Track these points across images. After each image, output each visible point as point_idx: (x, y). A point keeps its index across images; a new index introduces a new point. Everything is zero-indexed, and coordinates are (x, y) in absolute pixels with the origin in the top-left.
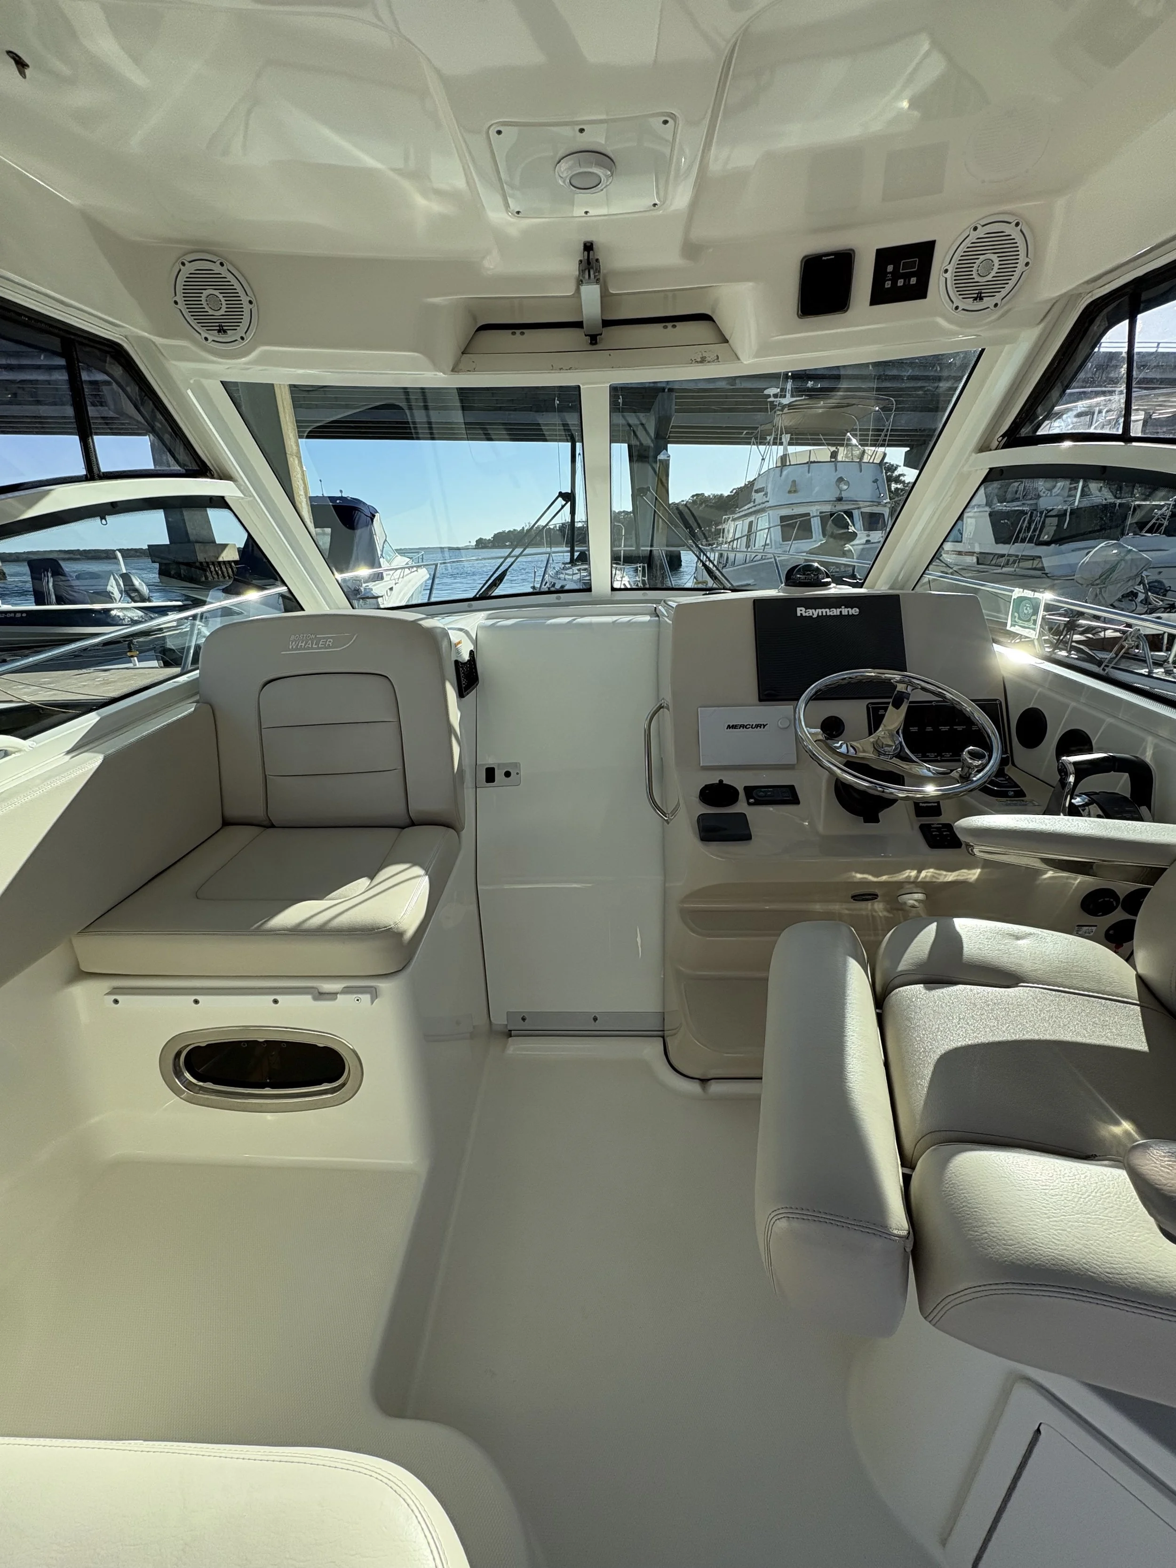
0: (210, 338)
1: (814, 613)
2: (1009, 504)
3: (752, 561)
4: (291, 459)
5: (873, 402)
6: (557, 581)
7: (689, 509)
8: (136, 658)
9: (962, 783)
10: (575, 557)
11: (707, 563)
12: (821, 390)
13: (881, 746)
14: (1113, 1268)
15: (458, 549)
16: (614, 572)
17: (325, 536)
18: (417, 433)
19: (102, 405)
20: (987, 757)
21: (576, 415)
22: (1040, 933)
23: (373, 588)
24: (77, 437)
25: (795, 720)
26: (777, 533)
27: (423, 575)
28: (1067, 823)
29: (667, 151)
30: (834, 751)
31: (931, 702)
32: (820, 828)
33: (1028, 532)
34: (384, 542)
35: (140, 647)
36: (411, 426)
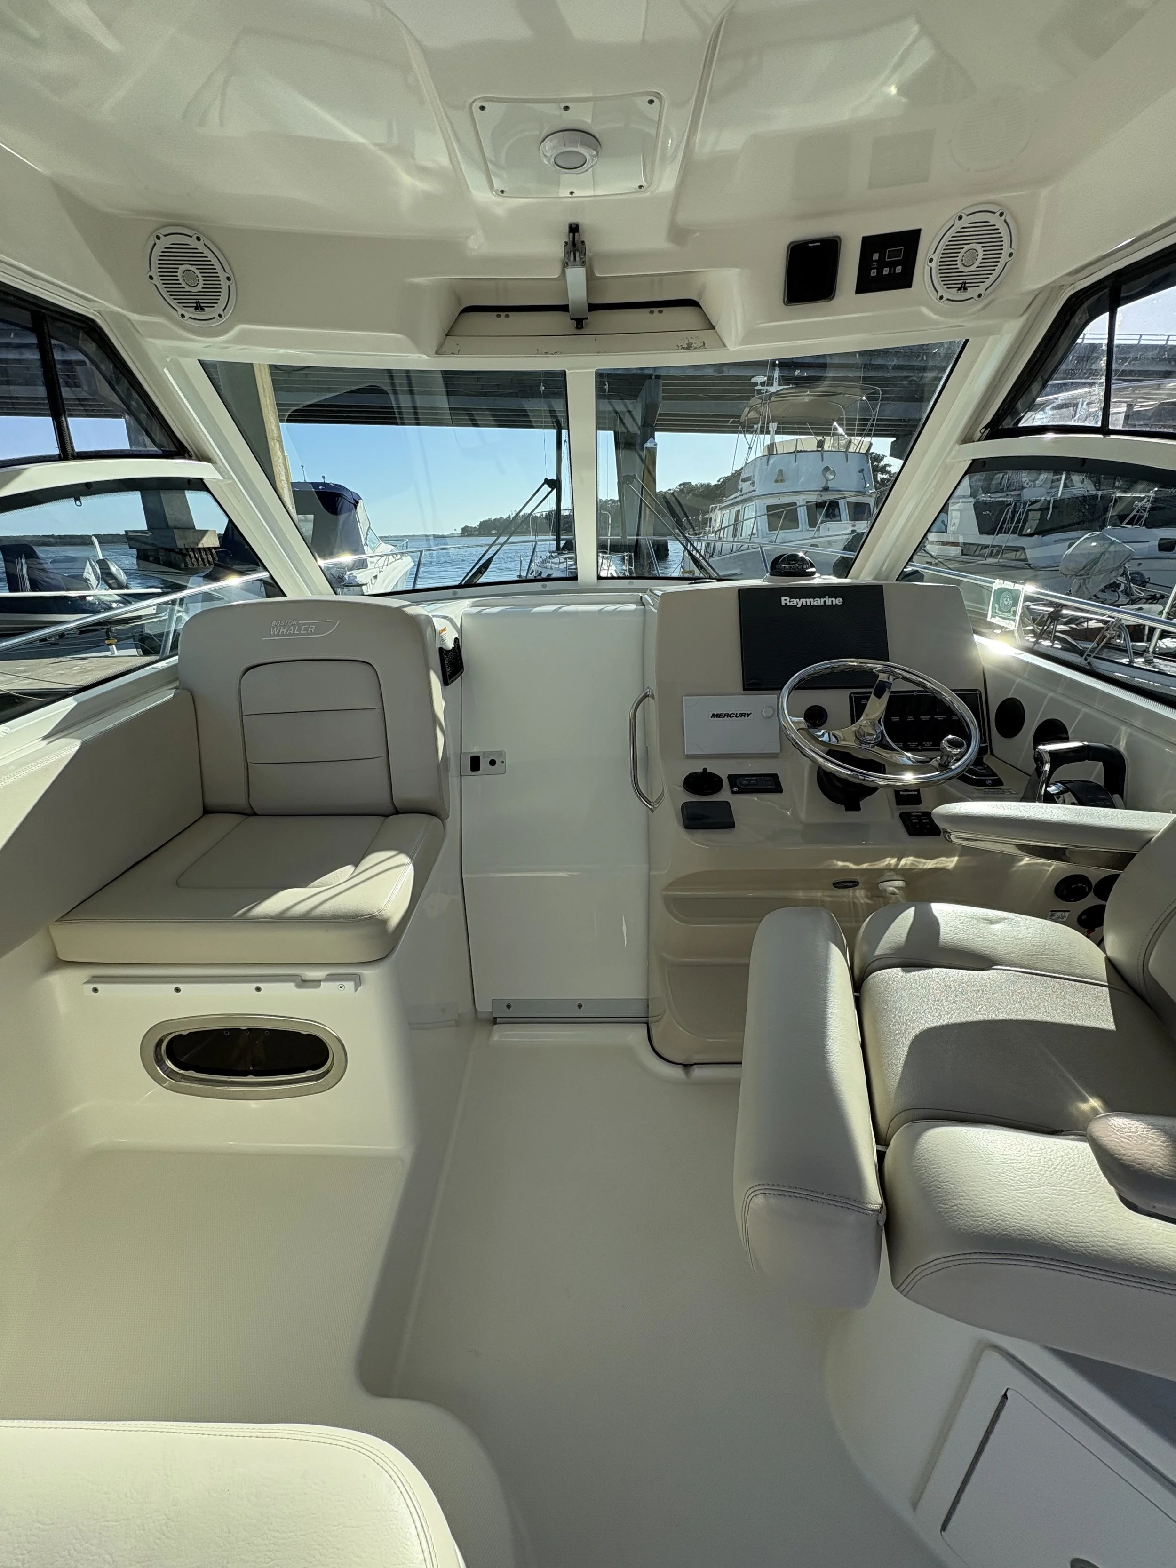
0: (187, 315)
1: (799, 603)
2: (993, 495)
3: (739, 550)
4: (272, 443)
5: (858, 391)
6: (543, 570)
7: (676, 499)
8: (114, 647)
9: (941, 771)
10: (562, 546)
11: (694, 553)
12: (808, 378)
13: (862, 734)
14: (1076, 1237)
15: (444, 537)
16: (600, 561)
17: (308, 522)
18: (401, 418)
19: (76, 386)
20: (965, 746)
21: (562, 401)
22: (1014, 917)
23: (358, 576)
24: (50, 419)
25: (778, 709)
26: (763, 521)
27: (407, 563)
28: (1041, 809)
29: (653, 132)
30: (816, 739)
31: (912, 692)
32: (803, 816)
33: (1012, 523)
34: (368, 530)
35: (118, 634)
36: (396, 410)
